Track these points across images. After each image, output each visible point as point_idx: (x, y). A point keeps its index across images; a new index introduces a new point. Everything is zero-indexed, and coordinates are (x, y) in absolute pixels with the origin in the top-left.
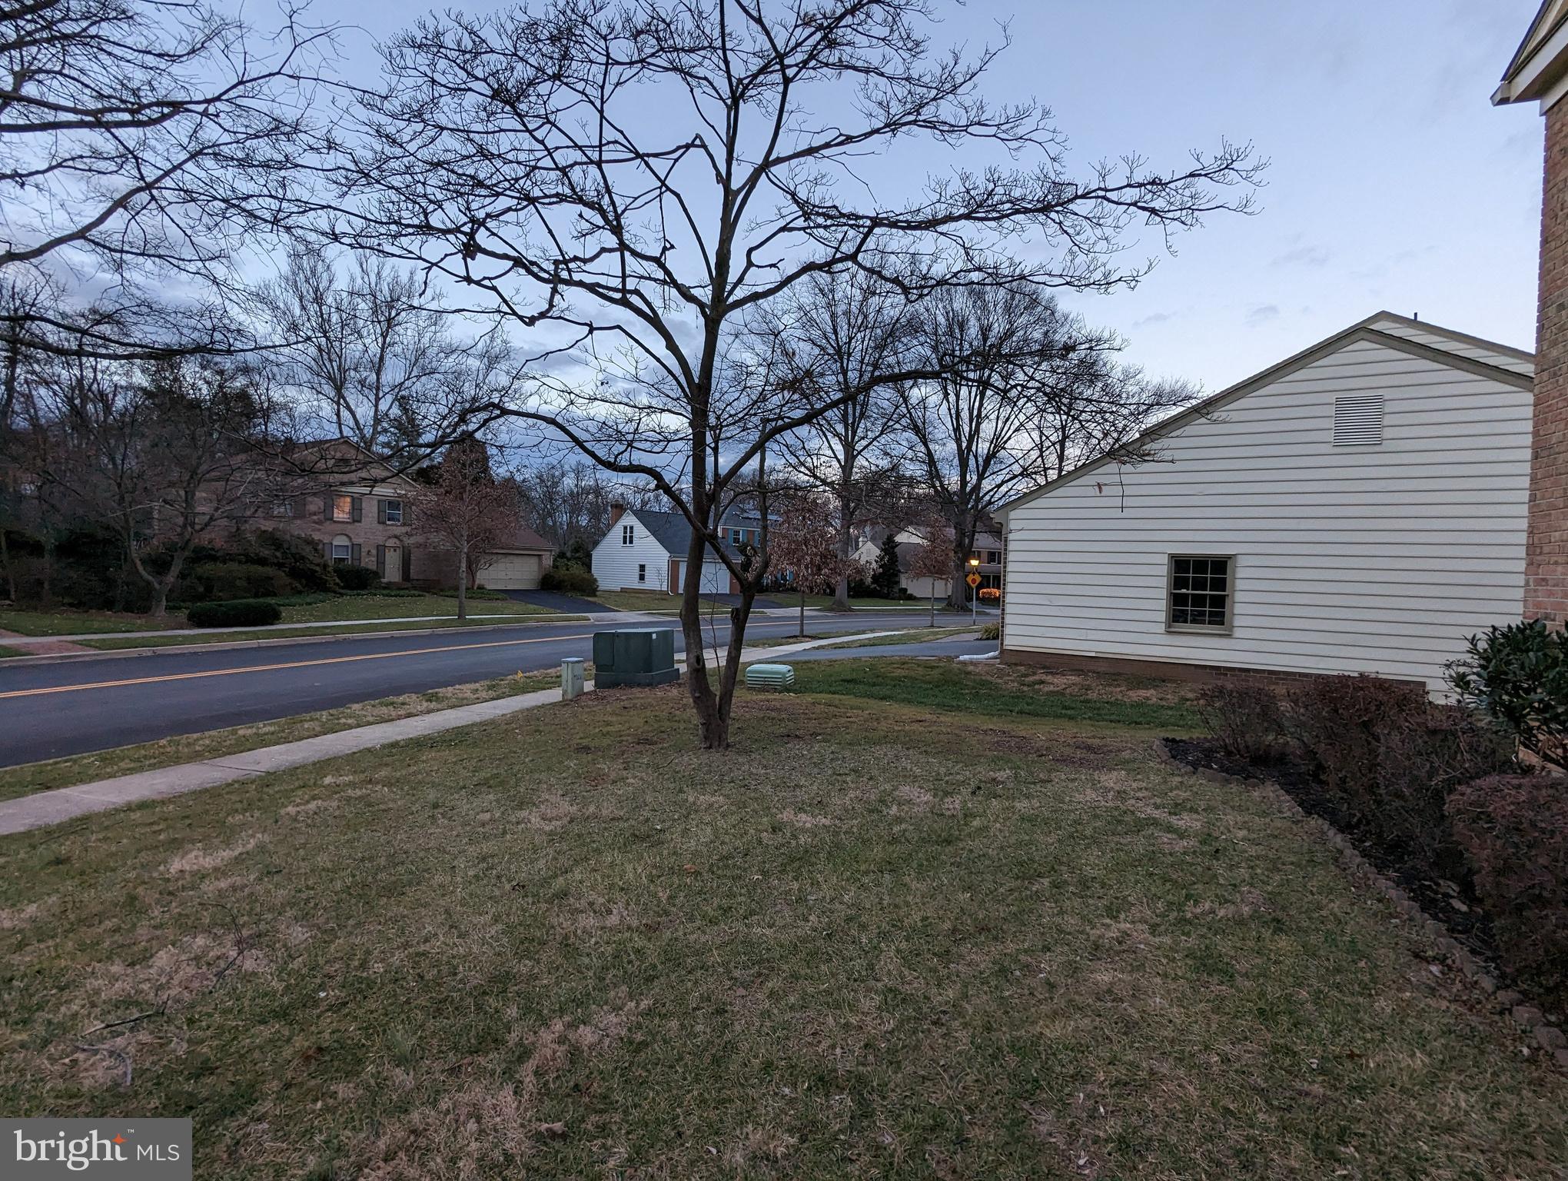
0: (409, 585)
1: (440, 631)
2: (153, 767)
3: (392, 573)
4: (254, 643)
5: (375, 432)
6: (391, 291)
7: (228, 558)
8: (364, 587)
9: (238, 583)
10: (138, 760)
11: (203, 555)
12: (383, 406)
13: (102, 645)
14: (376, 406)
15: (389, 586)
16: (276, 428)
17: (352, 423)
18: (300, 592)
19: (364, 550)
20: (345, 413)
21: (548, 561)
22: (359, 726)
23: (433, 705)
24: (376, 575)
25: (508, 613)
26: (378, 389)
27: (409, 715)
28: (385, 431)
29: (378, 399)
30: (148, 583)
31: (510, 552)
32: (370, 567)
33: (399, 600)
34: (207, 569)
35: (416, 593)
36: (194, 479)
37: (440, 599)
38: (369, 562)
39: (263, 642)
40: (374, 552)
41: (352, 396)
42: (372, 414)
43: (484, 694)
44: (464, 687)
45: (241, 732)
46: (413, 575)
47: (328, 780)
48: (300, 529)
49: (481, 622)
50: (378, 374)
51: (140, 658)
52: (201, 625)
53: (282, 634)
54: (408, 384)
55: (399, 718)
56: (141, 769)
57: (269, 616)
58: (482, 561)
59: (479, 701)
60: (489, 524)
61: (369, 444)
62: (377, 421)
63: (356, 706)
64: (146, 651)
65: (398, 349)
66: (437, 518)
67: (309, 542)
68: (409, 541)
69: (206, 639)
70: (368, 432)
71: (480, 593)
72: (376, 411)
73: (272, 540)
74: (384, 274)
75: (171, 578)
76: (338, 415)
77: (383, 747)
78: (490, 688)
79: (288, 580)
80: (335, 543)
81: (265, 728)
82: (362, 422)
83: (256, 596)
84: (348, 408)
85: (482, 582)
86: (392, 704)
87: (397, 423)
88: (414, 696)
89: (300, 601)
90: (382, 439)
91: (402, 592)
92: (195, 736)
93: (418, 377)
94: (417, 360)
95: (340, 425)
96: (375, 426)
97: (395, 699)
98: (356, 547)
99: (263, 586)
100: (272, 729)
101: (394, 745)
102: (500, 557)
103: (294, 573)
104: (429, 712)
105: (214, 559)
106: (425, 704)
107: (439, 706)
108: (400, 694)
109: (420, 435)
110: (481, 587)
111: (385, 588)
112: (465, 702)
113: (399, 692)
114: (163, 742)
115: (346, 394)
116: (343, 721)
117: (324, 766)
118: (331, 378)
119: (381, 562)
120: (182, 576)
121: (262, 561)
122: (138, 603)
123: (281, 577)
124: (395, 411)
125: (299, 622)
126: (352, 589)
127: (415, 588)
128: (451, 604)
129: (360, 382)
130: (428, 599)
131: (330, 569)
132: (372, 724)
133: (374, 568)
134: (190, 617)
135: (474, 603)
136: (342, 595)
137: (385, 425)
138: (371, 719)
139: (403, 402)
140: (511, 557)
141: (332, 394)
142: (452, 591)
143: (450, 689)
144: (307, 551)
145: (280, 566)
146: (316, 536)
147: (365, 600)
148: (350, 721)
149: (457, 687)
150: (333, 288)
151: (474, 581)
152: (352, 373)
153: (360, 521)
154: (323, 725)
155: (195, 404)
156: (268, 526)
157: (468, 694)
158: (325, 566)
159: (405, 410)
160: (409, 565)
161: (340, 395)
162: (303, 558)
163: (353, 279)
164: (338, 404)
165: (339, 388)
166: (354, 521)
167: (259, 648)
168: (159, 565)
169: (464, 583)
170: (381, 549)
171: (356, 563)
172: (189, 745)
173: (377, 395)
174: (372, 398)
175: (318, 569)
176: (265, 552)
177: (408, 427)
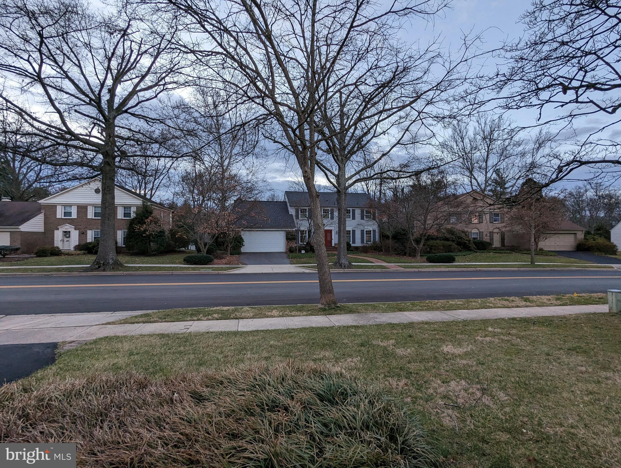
0: (503, 248)
1: (522, 269)
2: (426, 310)
3: (497, 243)
4: (447, 269)
5: (486, 186)
6: (491, 128)
7: (437, 238)
8: (485, 249)
9: (440, 247)
10: (421, 307)
11: (430, 238)
12: (489, 175)
13: (405, 267)
14: (486, 176)
15: (496, 249)
16: (450, 191)
17: (476, 184)
18: (461, 251)
19: (484, 234)
20: (474, 181)
21: (581, 236)
22: (495, 308)
23: (528, 304)
24: (490, 244)
25: (559, 262)
26: (486, 169)
27: (518, 307)
28: (490, 185)
29: (486, 173)
30: (415, 247)
31: (558, 232)
32: (487, 241)
33: (501, 255)
34: (431, 242)
35: (508, 252)
36: (427, 212)
37: (520, 255)
38: (486, 239)
39: (451, 269)
40: (488, 235)
41: (476, 174)
42: (484, 179)
43: (554, 302)
44: (543, 297)
45: (451, 302)
46: (506, 244)
47: (490, 329)
48: (460, 227)
49: (544, 266)
50: (486, 163)
51: (415, 272)
52: (431, 262)
53: (456, 266)
54: (499, 163)
55: (513, 307)
56: (422, 310)
57: (451, 260)
58: (541, 237)
59: (551, 305)
60: (546, 220)
61: (483, 191)
62: (486, 181)
63: (491, 299)
64: (416, 270)
65: (494, 151)
66: (519, 219)
67: (463, 232)
68: (504, 230)
69: (432, 267)
70: (483, 186)
71: (541, 252)
72: (486, 177)
73: (451, 231)
74: (487, 122)
75: (421, 246)
76: (471, 182)
77: (509, 319)
78: (557, 299)
79: (456, 246)
80: (473, 232)
81: (459, 302)
82: (480, 183)
83: (446, 252)
84: (475, 179)
85: (541, 247)
86: (508, 300)
87: (496, 181)
88: (517, 298)
89: (461, 254)
90: (489, 188)
91: (501, 252)
92: (436, 301)
93: (504, 160)
94: (503, 153)
95: (472, 186)
96: (485, 184)
97: (508, 298)
98: (481, 233)
99: (449, 249)
100: (461, 303)
101: (514, 319)
102: (551, 235)
103: (459, 244)
104: (527, 306)
105: (432, 239)
106: (524, 303)
107: (532, 305)
108: (510, 296)
109: (505, 184)
110: (541, 250)
111: (494, 250)
112: (545, 304)
113: (510, 295)
114: (427, 302)
115: (473, 173)
116: (488, 304)
117: (486, 322)
118: (468, 169)
119: (492, 239)
120: (424, 245)
121: (447, 239)
122: (412, 254)
123: (454, 245)
124: (494, 175)
125: (462, 262)
126: (480, 250)
127: (507, 250)
128: (527, 257)
129: (479, 168)
130: (514, 255)
131: (472, 242)
132: (501, 308)
133: (489, 241)
134: (427, 259)
135: (538, 257)
136: (476, 252)
137: (490, 182)
138: (500, 305)
139: (497, 172)
140: (558, 235)
141: (468, 174)
142: (527, 251)
143: (535, 297)
144: (463, 235)
145: (453, 241)
146: (466, 230)
147: (484, 255)
148: (491, 305)
149: (538, 296)
150: (467, 135)
151: (537, 246)
152: (476, 164)
153: (482, 223)
154: (480, 305)
155: (425, 187)
156: (449, 227)
157: (545, 301)
158: (470, 241)
159: (498, 175)
160: (504, 239)
161: (472, 174)
162: (461, 238)
163: (475, 128)
164: (471, 178)
165: (471, 172)
166: (480, 223)
167: (449, 271)
168: (418, 241)
169: (533, 248)
170: (491, 233)
171: (481, 239)
172: (435, 304)
173: (486, 171)
174: (484, 173)
175: (467, 242)
176: (448, 236)
177: (501, 182)
